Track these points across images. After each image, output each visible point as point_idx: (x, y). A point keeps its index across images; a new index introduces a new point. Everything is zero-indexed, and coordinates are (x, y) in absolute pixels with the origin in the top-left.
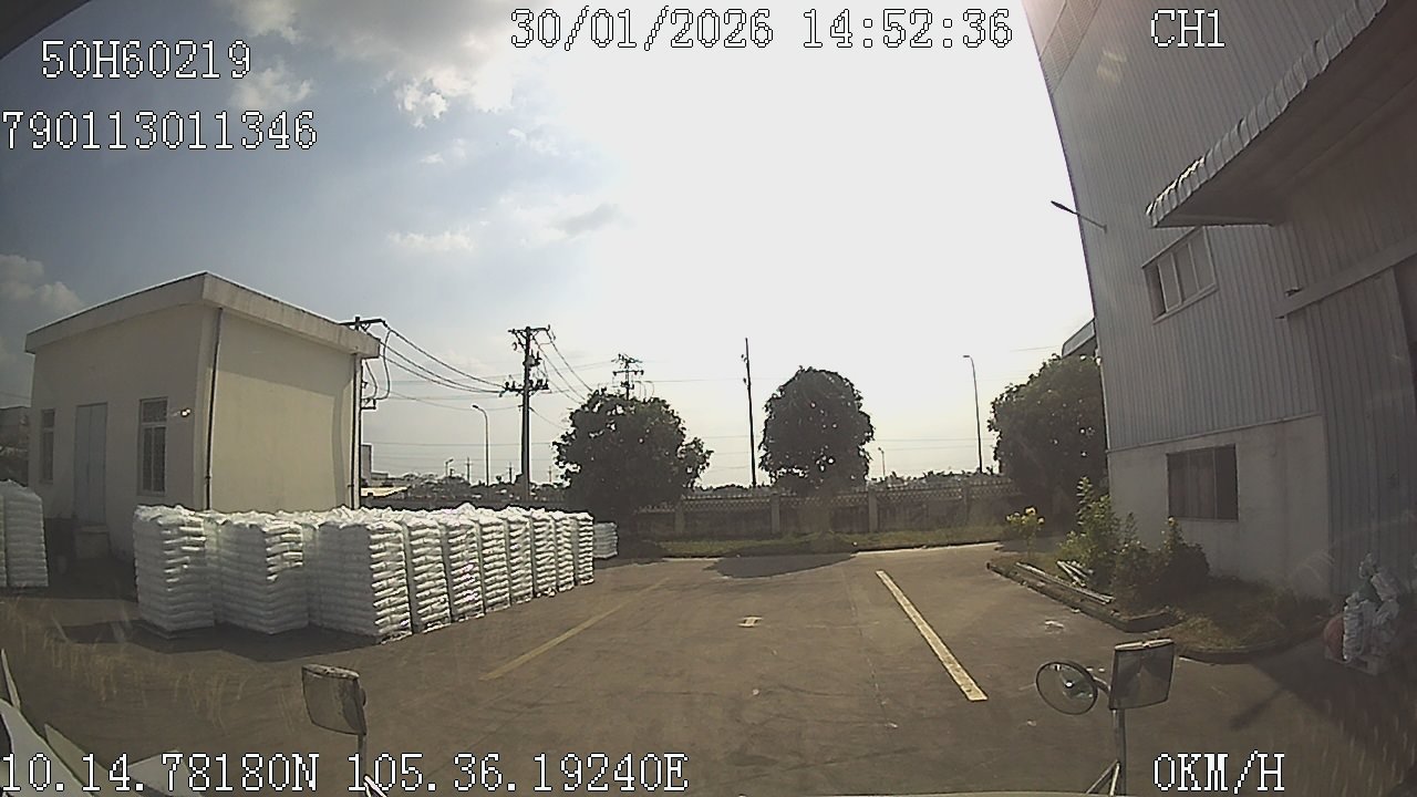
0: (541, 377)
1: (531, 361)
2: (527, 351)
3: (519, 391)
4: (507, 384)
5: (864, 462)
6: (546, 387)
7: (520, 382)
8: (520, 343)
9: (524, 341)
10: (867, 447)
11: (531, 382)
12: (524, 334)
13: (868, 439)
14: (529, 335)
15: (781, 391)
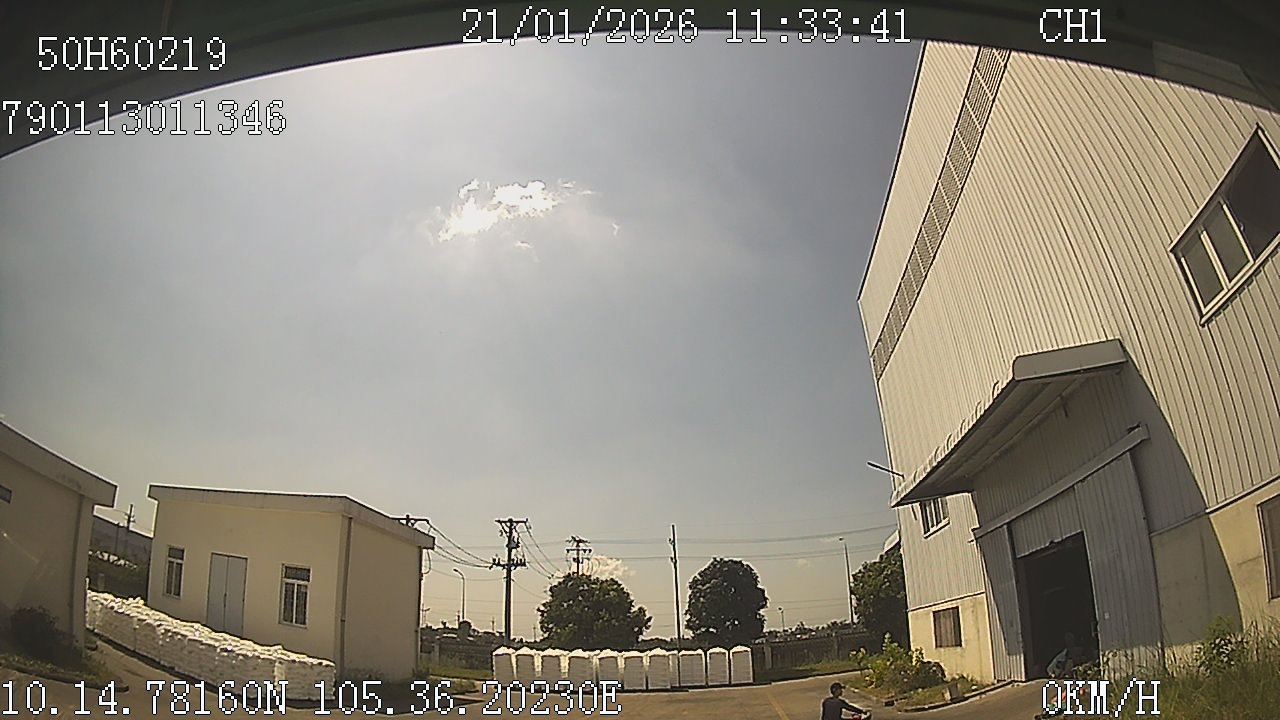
0: (520, 557)
1: (512, 545)
2: (509, 537)
3: (503, 566)
4: (494, 560)
5: (762, 622)
6: (524, 565)
7: (504, 560)
8: (506, 532)
9: (507, 530)
10: (762, 612)
11: (513, 560)
12: (508, 524)
13: (763, 607)
14: (512, 525)
15: (699, 574)
